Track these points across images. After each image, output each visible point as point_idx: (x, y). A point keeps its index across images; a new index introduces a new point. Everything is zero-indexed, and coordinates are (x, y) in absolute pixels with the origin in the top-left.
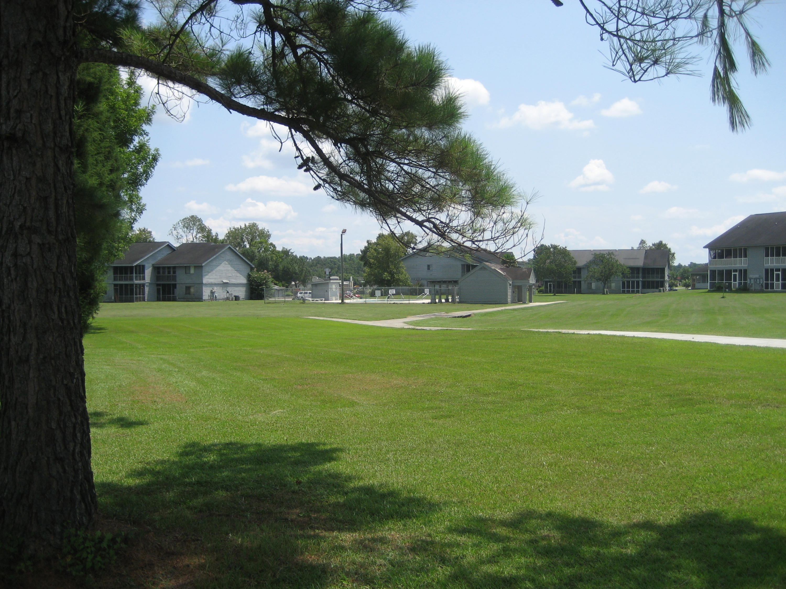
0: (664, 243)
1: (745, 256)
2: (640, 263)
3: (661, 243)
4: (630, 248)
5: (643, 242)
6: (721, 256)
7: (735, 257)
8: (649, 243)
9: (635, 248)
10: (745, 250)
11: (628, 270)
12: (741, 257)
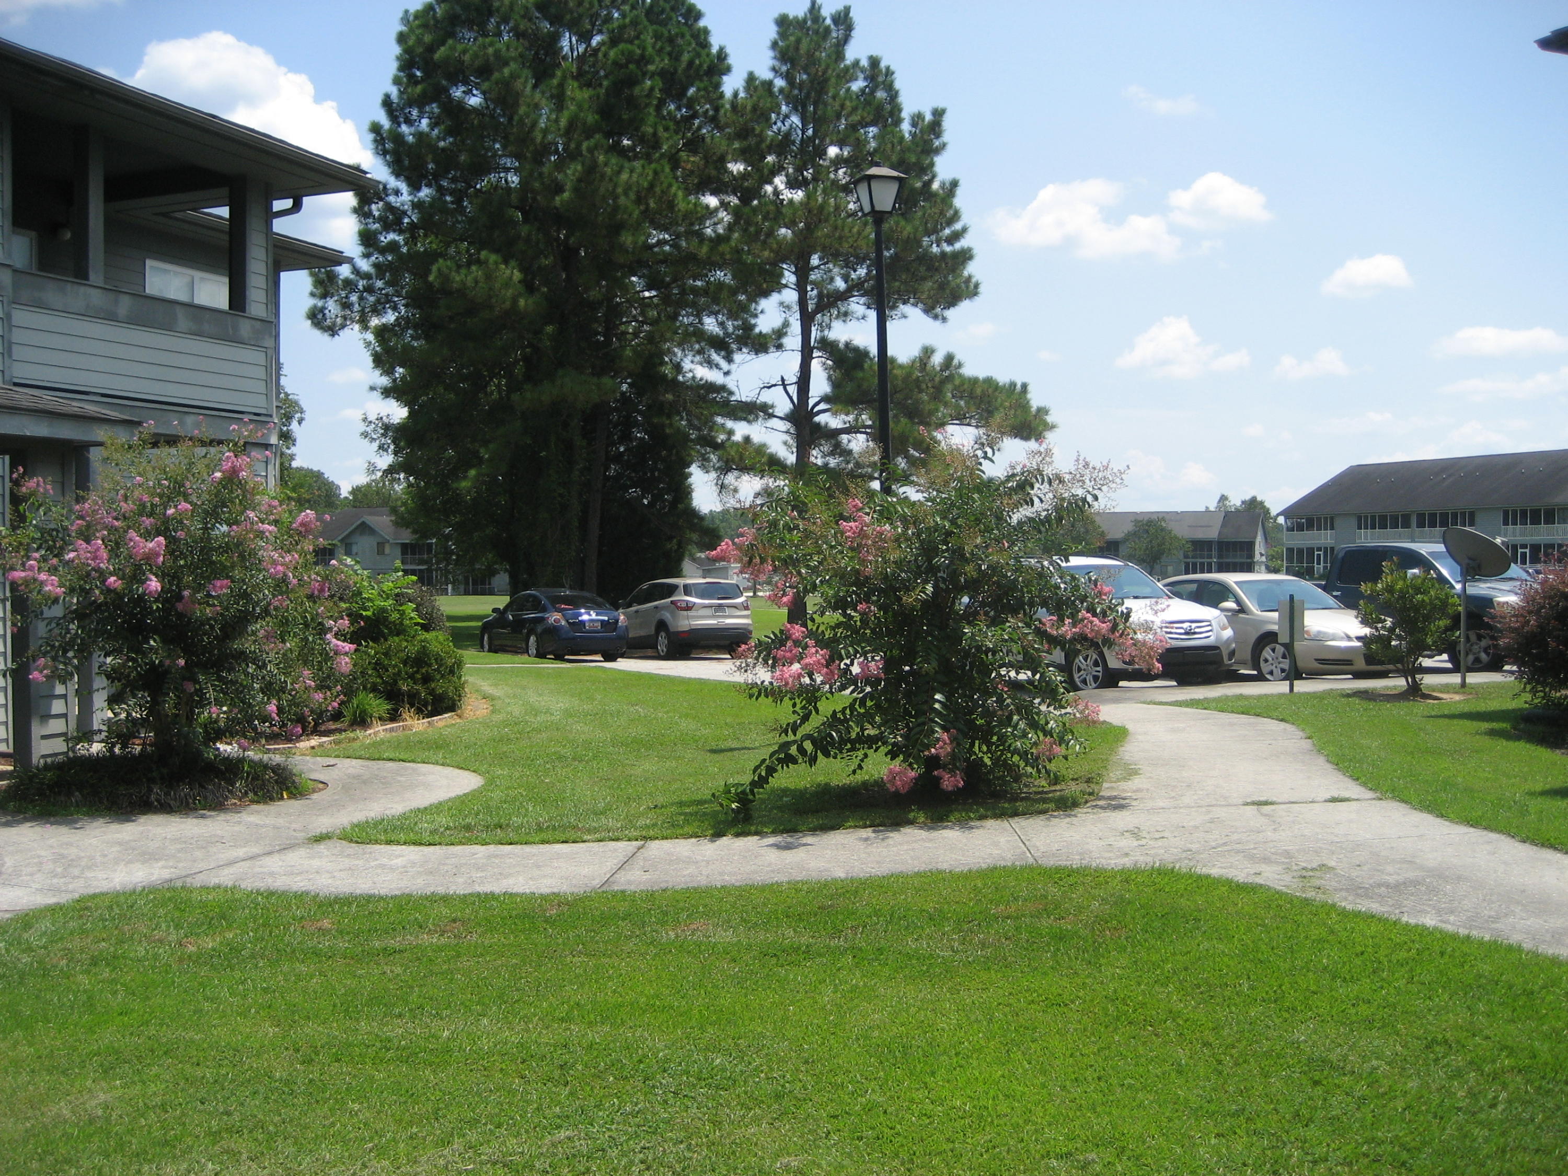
0: (1259, 499)
1: (1332, 528)
2: (1213, 533)
3: (1253, 500)
4: (1203, 509)
5: (1223, 498)
6: (1300, 528)
7: (1319, 529)
8: (1236, 500)
9: (1212, 508)
10: (1332, 519)
11: (1189, 545)
12: (1326, 529)
